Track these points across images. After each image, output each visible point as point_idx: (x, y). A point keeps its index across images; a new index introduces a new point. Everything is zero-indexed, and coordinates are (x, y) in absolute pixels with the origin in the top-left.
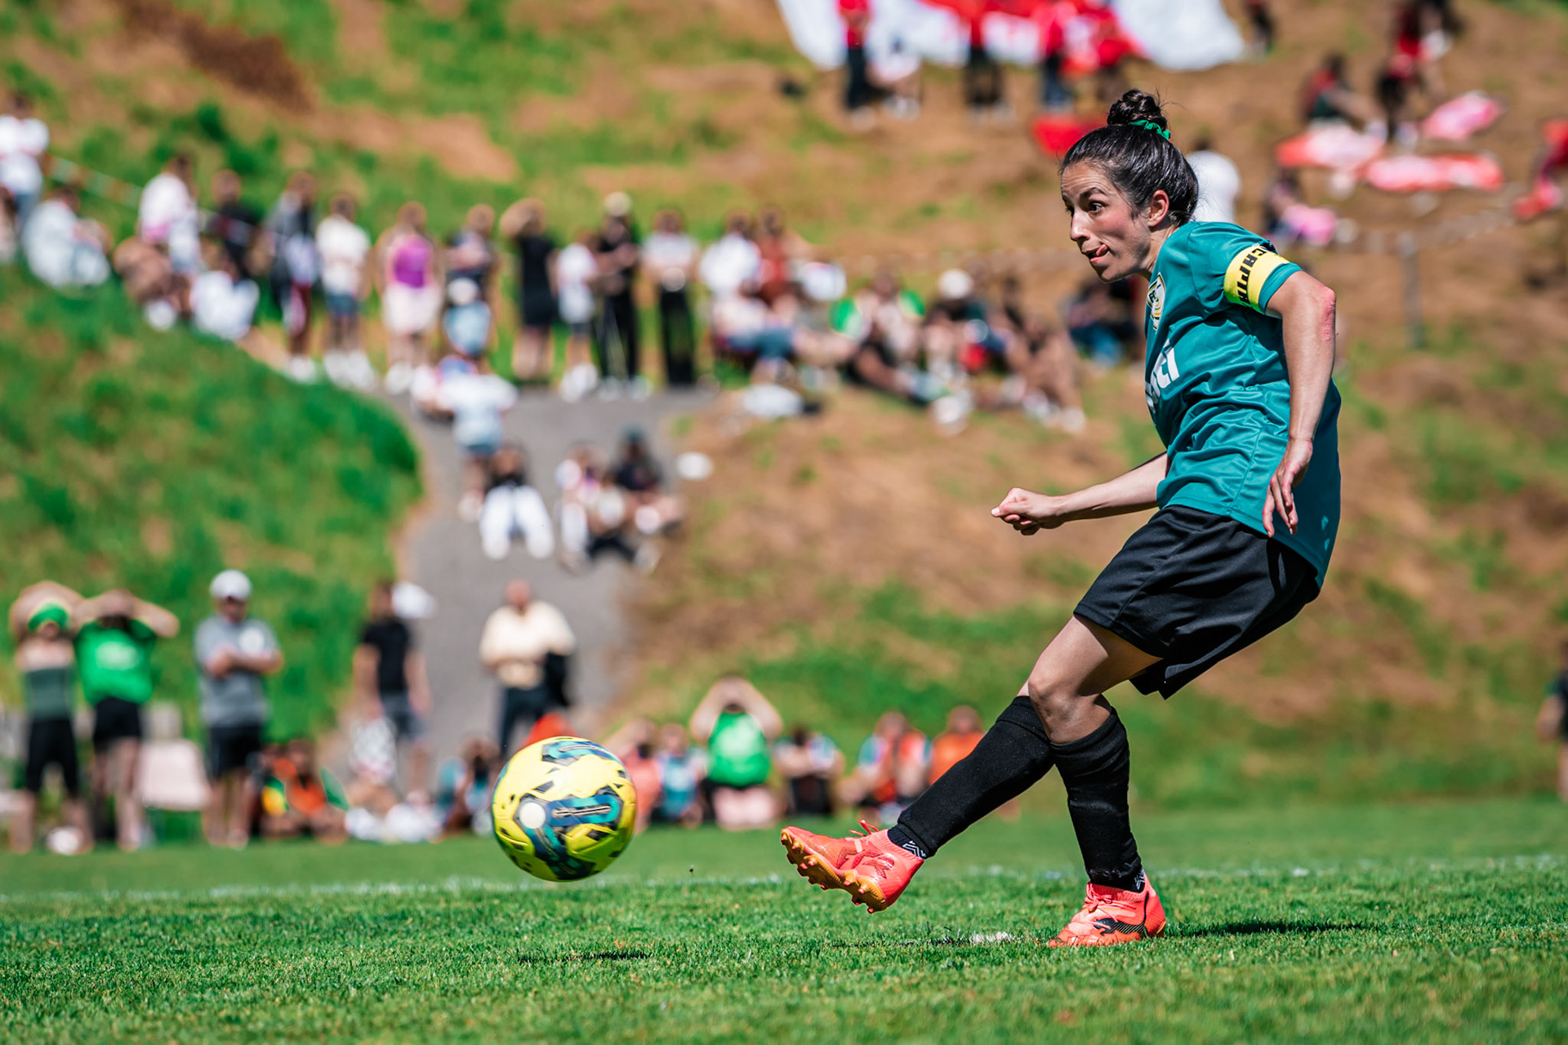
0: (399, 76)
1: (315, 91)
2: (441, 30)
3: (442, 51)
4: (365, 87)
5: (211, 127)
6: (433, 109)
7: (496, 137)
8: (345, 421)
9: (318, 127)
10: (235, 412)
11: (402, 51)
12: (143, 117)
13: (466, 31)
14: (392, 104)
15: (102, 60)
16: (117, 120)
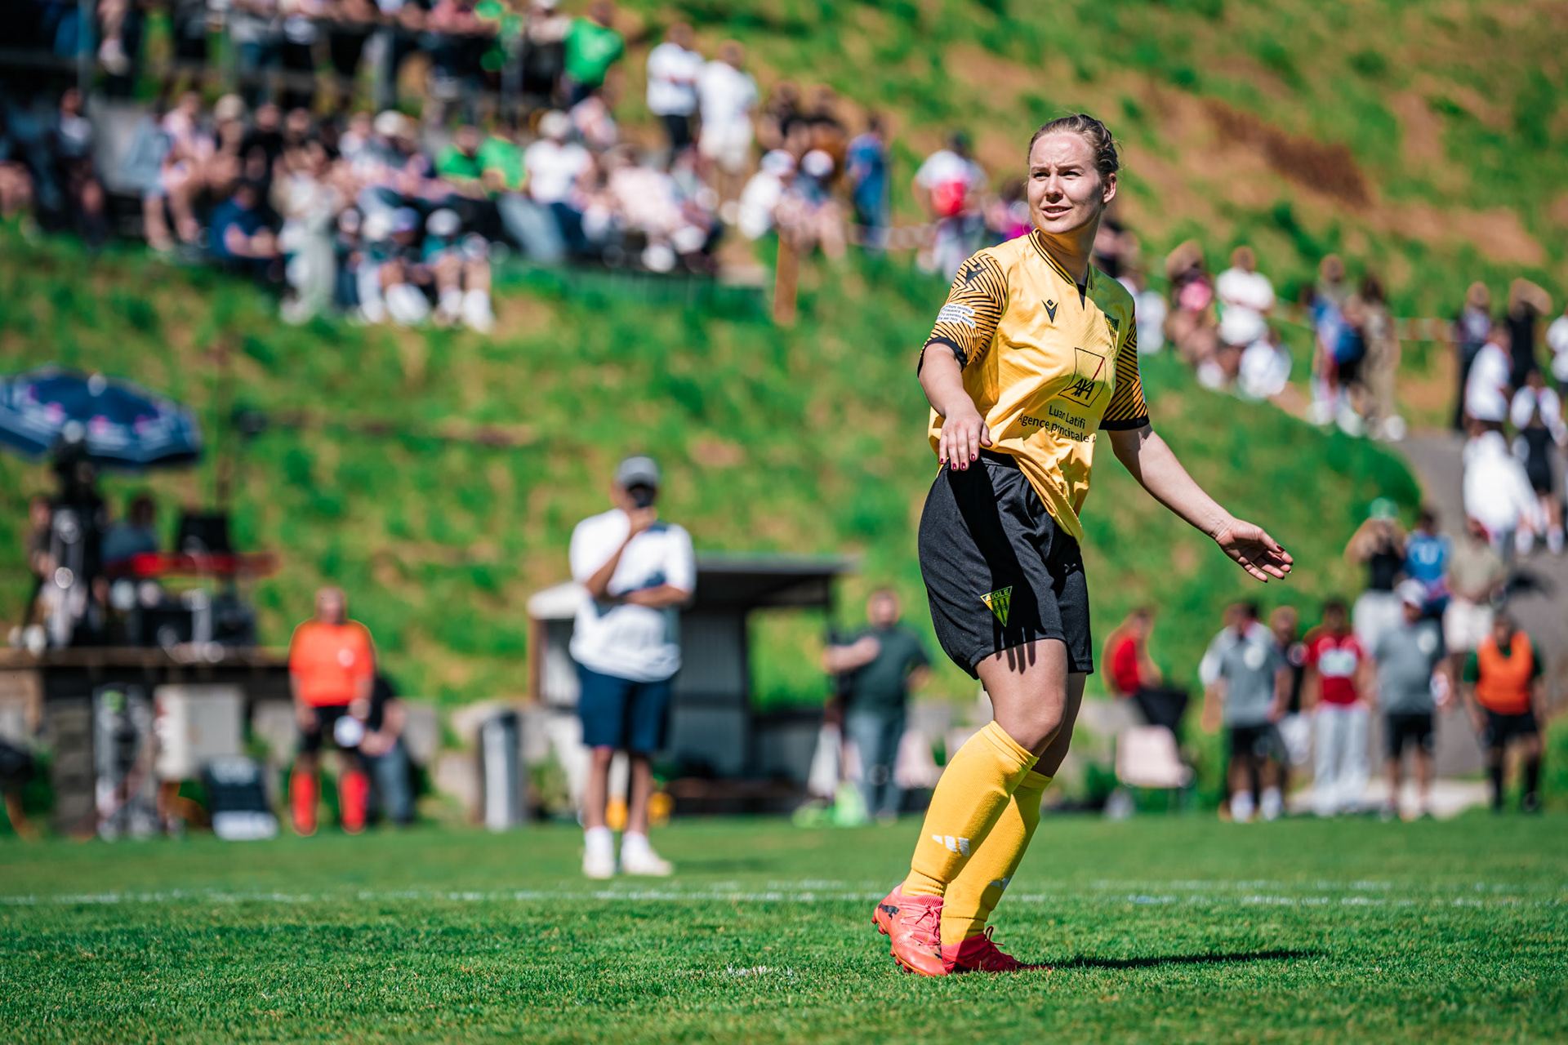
0: (1450, 177)
1: (1376, 191)
2: (1492, 139)
3: (1490, 157)
4: (1421, 187)
5: (1284, 222)
6: (1475, 203)
7: (1530, 227)
8: (1358, 461)
9: (1376, 220)
10: (1265, 458)
11: (1454, 155)
12: (1226, 211)
13: (1512, 138)
14: (1441, 200)
15: (1197, 166)
16: (1203, 214)
